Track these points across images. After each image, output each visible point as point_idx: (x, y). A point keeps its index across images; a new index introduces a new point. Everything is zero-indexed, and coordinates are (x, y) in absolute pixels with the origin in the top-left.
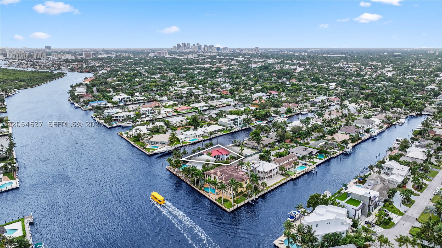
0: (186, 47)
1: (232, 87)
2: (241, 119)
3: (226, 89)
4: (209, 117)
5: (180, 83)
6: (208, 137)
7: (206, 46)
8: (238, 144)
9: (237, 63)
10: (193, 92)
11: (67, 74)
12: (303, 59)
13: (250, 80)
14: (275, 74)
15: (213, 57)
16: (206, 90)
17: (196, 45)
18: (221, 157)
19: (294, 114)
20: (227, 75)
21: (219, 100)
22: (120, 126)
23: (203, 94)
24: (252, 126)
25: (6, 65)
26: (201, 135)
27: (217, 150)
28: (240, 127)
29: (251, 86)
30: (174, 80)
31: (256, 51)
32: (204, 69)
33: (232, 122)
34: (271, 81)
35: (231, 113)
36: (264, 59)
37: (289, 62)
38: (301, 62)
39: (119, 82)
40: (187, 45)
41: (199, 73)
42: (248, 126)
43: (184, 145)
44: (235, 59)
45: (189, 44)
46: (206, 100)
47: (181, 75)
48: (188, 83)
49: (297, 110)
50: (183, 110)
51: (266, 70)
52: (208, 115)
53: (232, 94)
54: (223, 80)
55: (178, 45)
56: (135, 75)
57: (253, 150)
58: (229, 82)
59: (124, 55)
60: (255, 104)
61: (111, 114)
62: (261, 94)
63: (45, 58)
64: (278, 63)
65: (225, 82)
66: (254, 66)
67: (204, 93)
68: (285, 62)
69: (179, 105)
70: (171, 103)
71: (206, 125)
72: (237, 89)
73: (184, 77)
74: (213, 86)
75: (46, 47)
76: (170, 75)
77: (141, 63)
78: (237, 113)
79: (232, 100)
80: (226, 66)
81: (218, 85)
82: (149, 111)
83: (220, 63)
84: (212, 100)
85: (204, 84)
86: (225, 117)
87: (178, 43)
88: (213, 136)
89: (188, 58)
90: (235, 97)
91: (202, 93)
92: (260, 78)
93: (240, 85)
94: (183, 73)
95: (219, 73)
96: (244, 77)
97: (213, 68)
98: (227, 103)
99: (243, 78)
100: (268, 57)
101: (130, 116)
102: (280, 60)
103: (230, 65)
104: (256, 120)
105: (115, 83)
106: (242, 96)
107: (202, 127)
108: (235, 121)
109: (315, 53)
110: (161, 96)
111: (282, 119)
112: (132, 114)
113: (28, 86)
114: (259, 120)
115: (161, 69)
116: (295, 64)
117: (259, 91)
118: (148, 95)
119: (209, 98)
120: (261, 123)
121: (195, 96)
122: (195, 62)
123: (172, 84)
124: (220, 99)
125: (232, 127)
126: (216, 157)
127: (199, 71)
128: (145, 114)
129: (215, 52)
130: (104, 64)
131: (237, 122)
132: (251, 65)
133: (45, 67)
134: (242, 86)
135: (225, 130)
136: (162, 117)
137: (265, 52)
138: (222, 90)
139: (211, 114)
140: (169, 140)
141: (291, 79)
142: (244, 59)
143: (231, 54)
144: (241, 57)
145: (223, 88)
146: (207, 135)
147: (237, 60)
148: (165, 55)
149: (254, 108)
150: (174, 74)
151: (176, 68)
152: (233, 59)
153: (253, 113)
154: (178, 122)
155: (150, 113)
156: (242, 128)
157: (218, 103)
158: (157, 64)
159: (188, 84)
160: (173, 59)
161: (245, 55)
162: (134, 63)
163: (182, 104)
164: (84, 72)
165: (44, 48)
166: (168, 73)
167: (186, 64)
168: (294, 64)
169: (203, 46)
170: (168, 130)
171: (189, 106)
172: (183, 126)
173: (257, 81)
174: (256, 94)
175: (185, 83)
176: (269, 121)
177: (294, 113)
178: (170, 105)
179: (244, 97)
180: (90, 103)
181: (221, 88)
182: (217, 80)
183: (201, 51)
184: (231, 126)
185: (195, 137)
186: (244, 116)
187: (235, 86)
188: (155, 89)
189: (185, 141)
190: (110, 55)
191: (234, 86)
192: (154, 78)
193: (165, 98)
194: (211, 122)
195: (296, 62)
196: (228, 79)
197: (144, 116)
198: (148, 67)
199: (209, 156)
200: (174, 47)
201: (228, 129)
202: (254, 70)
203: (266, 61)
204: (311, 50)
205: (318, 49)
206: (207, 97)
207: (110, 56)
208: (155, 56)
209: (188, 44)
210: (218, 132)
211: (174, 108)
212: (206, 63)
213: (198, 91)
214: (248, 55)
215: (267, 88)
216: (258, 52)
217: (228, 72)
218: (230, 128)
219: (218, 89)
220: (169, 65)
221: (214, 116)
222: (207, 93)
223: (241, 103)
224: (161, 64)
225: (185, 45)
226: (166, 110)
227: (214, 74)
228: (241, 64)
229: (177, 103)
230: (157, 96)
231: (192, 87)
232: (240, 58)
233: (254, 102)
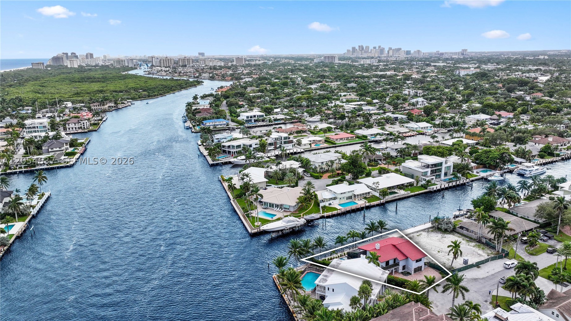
0: (363, 51)
1: (429, 104)
2: (449, 164)
3: (418, 106)
4: (384, 154)
5: (345, 96)
6: (378, 199)
7: (390, 49)
8: (444, 226)
9: (436, 69)
10: (362, 110)
11: (203, 82)
12: (544, 64)
13: (459, 93)
14: (501, 85)
15: (401, 63)
16: (385, 107)
17: (377, 48)
18: (402, 264)
19: (560, 158)
20: (419, 86)
21: (406, 125)
22: (230, 163)
23: (378, 114)
24: (471, 179)
25: (145, 73)
26: (363, 194)
27: (394, 246)
28: (445, 181)
29: (461, 102)
30: (338, 92)
31: (463, 54)
32: (384, 78)
33: (429, 170)
34: (495, 96)
35: (428, 151)
36: (477, 64)
37: (520, 67)
38: (541, 68)
39: (260, 93)
40: (364, 48)
41: (376, 82)
42: (463, 180)
43: (326, 214)
44: (432, 64)
45: (368, 47)
46: (382, 123)
47: (349, 85)
48: (357, 95)
49: (563, 151)
50: (341, 139)
51: (484, 78)
52: (384, 152)
53: (428, 115)
54: (412, 92)
55: (354, 49)
56: (285, 84)
57: (482, 246)
58: (423, 96)
59: (283, 61)
60: (473, 135)
61: (222, 141)
62: (483, 117)
63: (191, 65)
64: (502, 70)
65: (416, 96)
66: (463, 73)
67: (381, 111)
68: (514, 68)
69: (337, 130)
70: (324, 125)
71: (377, 172)
72: (437, 107)
73: (353, 88)
74: (396, 101)
75: (200, 54)
76: (334, 85)
77: (300, 69)
78: (440, 152)
79: (429, 125)
80: (418, 73)
81: (405, 100)
82: (283, 138)
83: (409, 69)
84: (392, 124)
85: (382, 97)
86: (415, 158)
87: (354, 46)
88: (389, 198)
89: (364, 64)
90: (433, 119)
91: (377, 112)
92: (475, 89)
93: (441, 99)
94: (353, 82)
95: (408, 82)
96: (449, 88)
97: (398, 76)
98: (418, 129)
99: (447, 90)
100: (484, 62)
101: (251, 146)
102: (504, 66)
103: (424, 72)
104: (477, 168)
105: (254, 94)
106: (447, 120)
107: (368, 175)
108: (436, 169)
109: (561, 55)
110: (311, 115)
111: (536, 167)
112: (254, 143)
113: (149, 96)
114: (485, 167)
115: (323, 77)
116: (533, 71)
117: (476, 111)
118: (292, 113)
119: (388, 121)
120: (491, 175)
121: (364, 116)
122: (372, 69)
123: (333, 97)
124: (407, 122)
125: (429, 182)
126: (391, 263)
127: (377, 79)
128: (275, 143)
129: (403, 56)
130: (254, 71)
131: (440, 170)
132: (457, 72)
133: (185, 74)
134: (446, 102)
135: (415, 185)
136: (302, 150)
137: (478, 57)
138: (411, 107)
139: (388, 150)
140: (298, 203)
141: (533, 93)
142: (445, 64)
143: (426, 58)
144: (441, 62)
145: (413, 105)
146: (377, 194)
147: (435, 66)
148: (335, 61)
149: (470, 142)
150: (339, 83)
151: (344, 76)
152: (428, 65)
153: (471, 153)
154: (324, 163)
155: (283, 143)
156: (451, 185)
157: (403, 130)
158: (321, 71)
159: (358, 98)
160: (344, 65)
161: (447, 59)
162: (291, 70)
163: (341, 128)
164: (226, 80)
165: (197, 55)
166: (332, 82)
167: (359, 71)
168: (530, 71)
169: (386, 50)
170: (305, 178)
171: (352, 132)
172: (333, 171)
173: (469, 96)
174: (472, 116)
175: (353, 96)
176: (506, 171)
177: (558, 155)
178: (321, 130)
179: (451, 121)
180: (204, 122)
181: (410, 104)
182: (404, 92)
183: (383, 56)
184: (427, 179)
185: (350, 198)
186: (454, 159)
187: (434, 102)
188: (304, 103)
189: (330, 204)
190: (266, 61)
191: (431, 102)
192: (311, 88)
193: (317, 118)
194: (386, 166)
195: (531, 67)
196: (421, 91)
197: (272, 148)
198: (306, 74)
199: (372, 264)
200: (348, 51)
201: (419, 185)
202: (463, 78)
203: (481, 68)
204: (552, 53)
205: (564, 51)
206: (383, 118)
207: (265, 63)
208: (321, 62)
209: (366, 47)
210: (400, 188)
211: (326, 134)
212: (389, 70)
213: (371, 108)
214: (452, 59)
215: (490, 106)
216: (466, 57)
217: (422, 82)
218: (424, 182)
219: (404, 106)
220: (337, 71)
221: (394, 154)
222: (385, 113)
223: (444, 130)
224: (326, 71)
225: (363, 49)
226: (313, 138)
227: (399, 84)
228: (442, 70)
229: (333, 126)
230: (305, 114)
231: (362, 103)
232: (439, 63)
233: (472, 131)
